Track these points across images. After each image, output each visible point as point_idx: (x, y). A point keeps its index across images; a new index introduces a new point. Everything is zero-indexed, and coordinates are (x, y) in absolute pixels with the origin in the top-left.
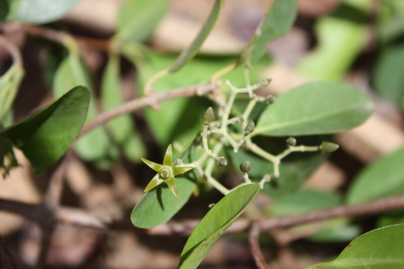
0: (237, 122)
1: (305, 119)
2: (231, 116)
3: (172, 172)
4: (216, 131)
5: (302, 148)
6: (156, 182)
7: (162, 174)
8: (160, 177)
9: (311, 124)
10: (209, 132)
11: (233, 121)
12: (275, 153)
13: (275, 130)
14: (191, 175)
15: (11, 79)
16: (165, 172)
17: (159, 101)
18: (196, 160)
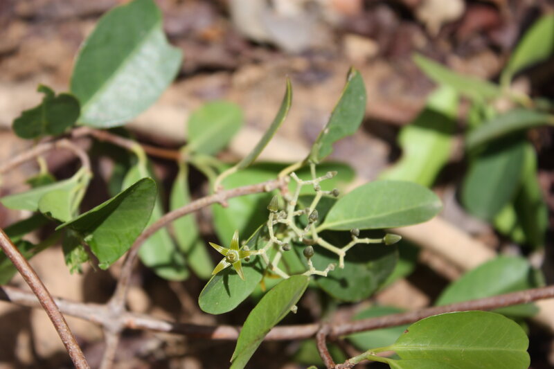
0: (303, 213)
1: (373, 216)
2: (297, 208)
3: (238, 256)
4: (282, 221)
5: (367, 241)
6: (222, 265)
7: (229, 258)
8: (227, 261)
9: (377, 221)
10: (275, 222)
11: (298, 213)
12: (340, 246)
13: (342, 225)
14: (257, 265)
15: (80, 180)
16: (232, 255)
17: (228, 198)
18: (262, 248)
